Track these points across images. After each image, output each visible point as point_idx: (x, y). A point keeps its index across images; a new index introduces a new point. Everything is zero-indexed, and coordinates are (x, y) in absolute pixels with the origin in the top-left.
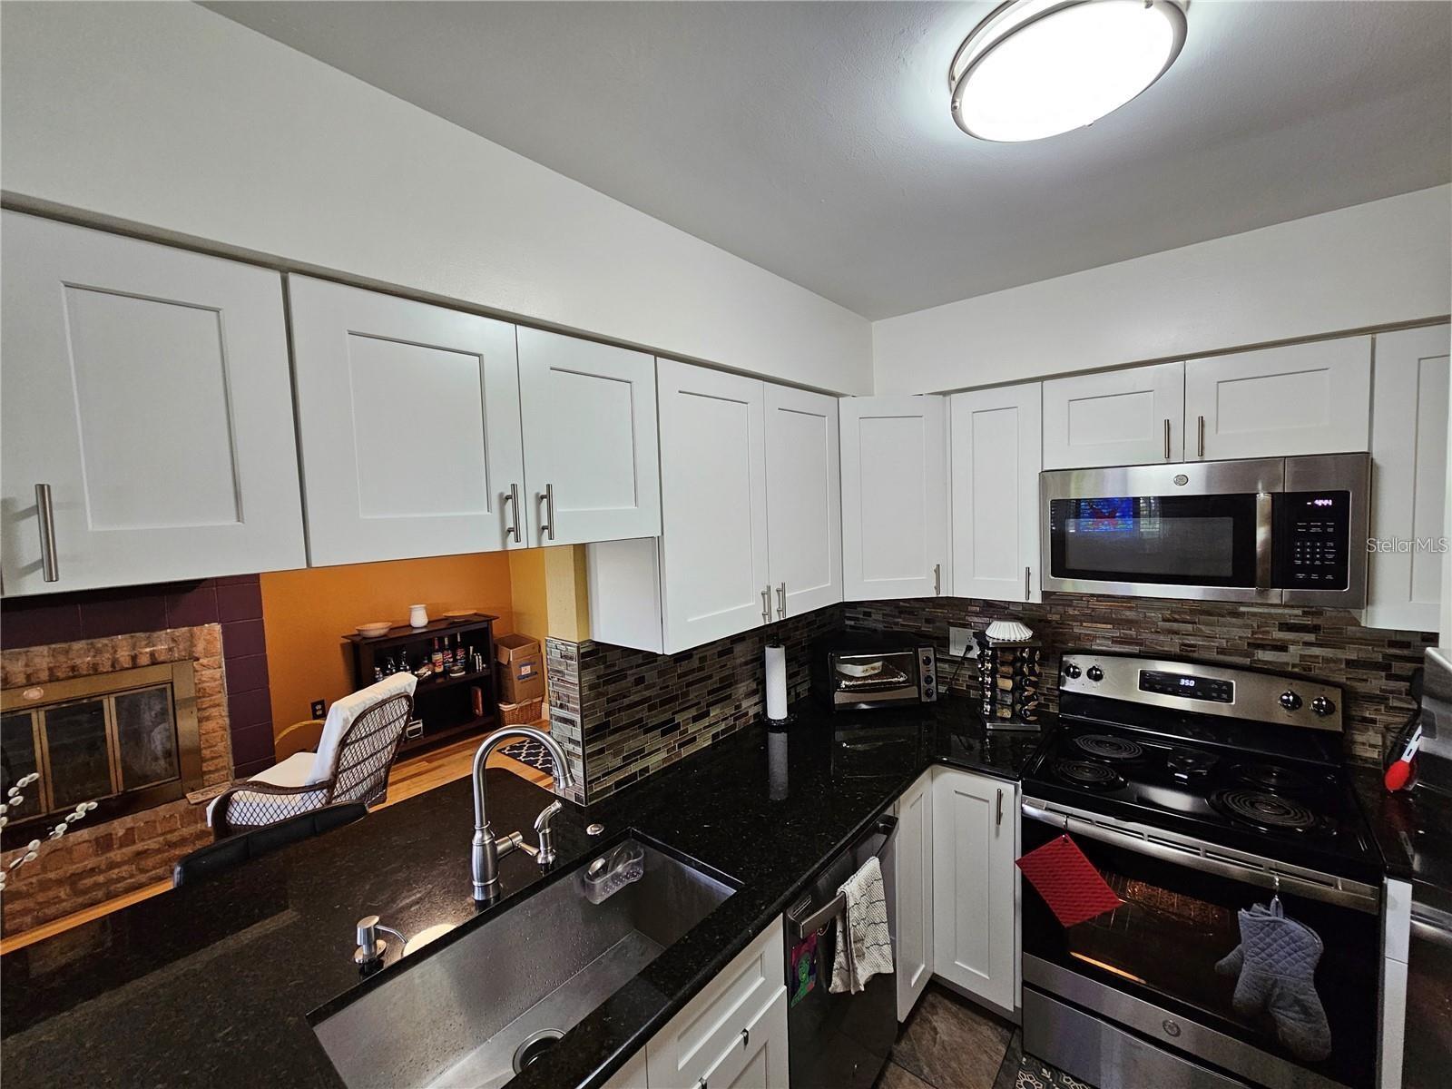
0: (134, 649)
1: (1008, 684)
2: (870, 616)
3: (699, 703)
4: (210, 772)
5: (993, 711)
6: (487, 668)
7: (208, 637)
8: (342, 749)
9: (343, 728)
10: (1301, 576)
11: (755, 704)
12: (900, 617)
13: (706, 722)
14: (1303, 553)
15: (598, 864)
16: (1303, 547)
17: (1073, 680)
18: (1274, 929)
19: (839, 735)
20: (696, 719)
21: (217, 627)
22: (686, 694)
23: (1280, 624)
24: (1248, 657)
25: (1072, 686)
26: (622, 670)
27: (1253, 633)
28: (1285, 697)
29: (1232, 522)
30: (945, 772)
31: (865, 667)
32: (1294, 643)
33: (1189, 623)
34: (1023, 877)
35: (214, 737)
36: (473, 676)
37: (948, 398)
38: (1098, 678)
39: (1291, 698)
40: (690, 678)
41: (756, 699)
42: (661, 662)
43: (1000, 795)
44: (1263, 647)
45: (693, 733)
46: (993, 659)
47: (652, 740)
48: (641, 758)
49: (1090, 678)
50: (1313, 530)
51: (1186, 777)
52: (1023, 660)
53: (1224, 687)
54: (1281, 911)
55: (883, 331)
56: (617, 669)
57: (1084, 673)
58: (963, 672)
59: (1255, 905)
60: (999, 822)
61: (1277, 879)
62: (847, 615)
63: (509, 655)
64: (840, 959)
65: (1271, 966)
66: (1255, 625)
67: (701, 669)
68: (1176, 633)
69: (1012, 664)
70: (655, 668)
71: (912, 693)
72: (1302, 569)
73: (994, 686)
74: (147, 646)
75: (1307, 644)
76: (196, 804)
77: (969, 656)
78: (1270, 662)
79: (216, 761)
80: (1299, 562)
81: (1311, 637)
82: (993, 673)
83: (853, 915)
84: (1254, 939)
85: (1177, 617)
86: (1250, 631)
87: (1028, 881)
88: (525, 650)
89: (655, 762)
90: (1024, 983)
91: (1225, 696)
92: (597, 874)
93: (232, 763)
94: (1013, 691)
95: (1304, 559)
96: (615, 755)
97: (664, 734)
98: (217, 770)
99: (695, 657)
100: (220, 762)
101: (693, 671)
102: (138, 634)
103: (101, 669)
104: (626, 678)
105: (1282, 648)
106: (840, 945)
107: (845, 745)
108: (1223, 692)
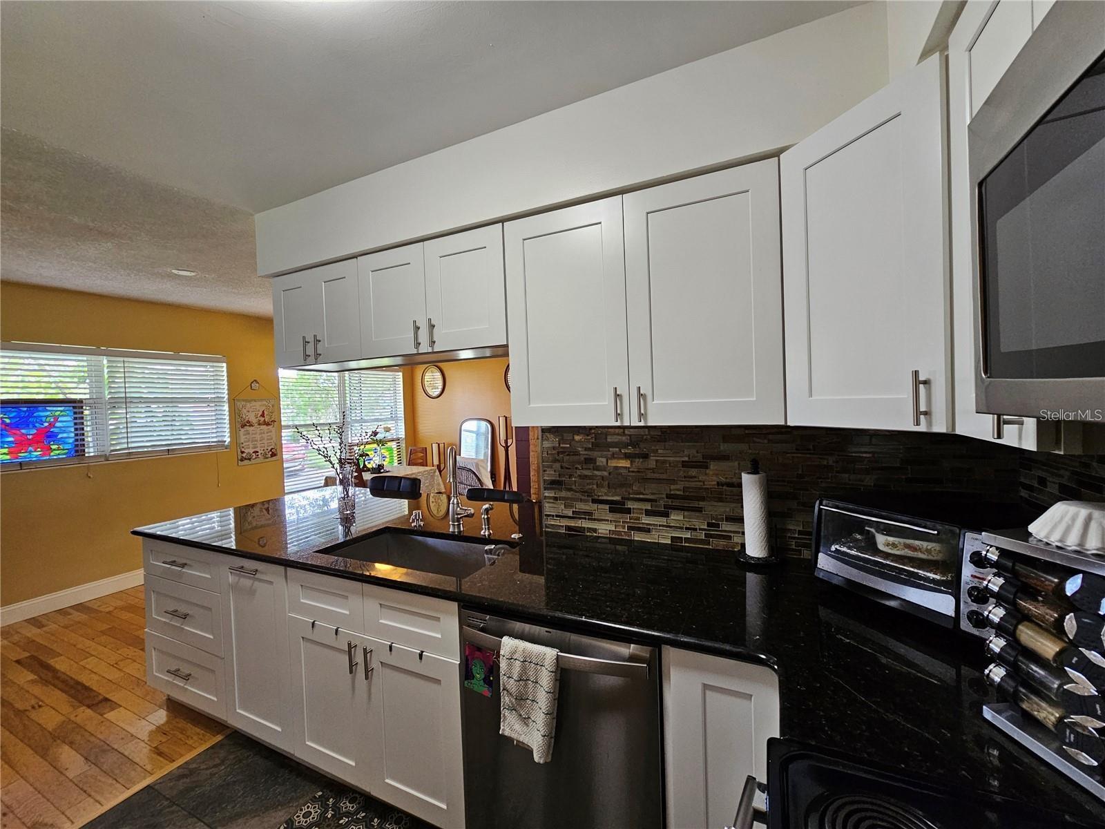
3: (655, 501)
13: (665, 521)
20: (649, 513)
45: (646, 524)
47: (602, 511)
89: (604, 529)
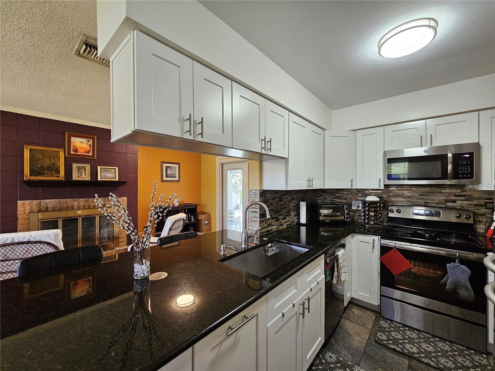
0: (104, 202)
1: (373, 214)
2: (326, 199)
3: (284, 214)
4: (121, 242)
5: (368, 222)
6: (195, 220)
7: (123, 201)
8: (170, 231)
9: (171, 224)
10: (461, 176)
11: (297, 219)
12: (336, 199)
13: (285, 220)
14: (461, 170)
15: (269, 245)
16: (461, 168)
17: (392, 214)
18: (457, 268)
19: (321, 229)
20: (283, 219)
21: (126, 198)
22: (281, 211)
23: (454, 195)
24: (445, 205)
25: (391, 215)
26: (268, 200)
27: (446, 198)
28: (456, 215)
29: (441, 163)
30: (355, 236)
31: (328, 210)
32: (458, 200)
33: (427, 196)
34: (381, 261)
35: (123, 231)
36: (191, 223)
37: (355, 132)
38: (400, 212)
39: (458, 215)
40: (282, 207)
41: (297, 217)
42: (276, 200)
43: (374, 240)
44: (449, 202)
45: (283, 223)
46: (368, 206)
48: (271, 226)
49: (397, 212)
50: (464, 163)
51: (428, 235)
52: (378, 206)
53: (438, 213)
54: (459, 263)
55: (336, 113)
56: (267, 199)
57: (395, 211)
58: (356, 214)
59: (451, 263)
60: (373, 248)
61: (458, 254)
62: (319, 199)
63: (201, 217)
64: (336, 273)
65: (456, 278)
66: (446, 196)
67: (285, 205)
68: (423, 199)
69: (374, 208)
70: (275, 201)
71: (342, 218)
72: (461, 174)
73: (369, 214)
74: (108, 202)
75: (462, 200)
76: (119, 250)
77: (358, 209)
78: (451, 206)
79: (122, 239)
80: (460, 172)
81: (463, 198)
82: (368, 210)
83: (340, 261)
84: (451, 271)
85: (423, 194)
86: (445, 197)
87: (382, 262)
88: (206, 216)
90: (381, 295)
91: (438, 215)
92: (270, 247)
93: (126, 240)
94: (374, 216)
95: (461, 171)
96: (266, 223)
97: (276, 221)
98: (122, 242)
99: (284, 201)
100: (124, 240)
101: (282, 205)
102: (106, 198)
103: (96, 207)
104: (268, 202)
105: (454, 201)
106: (336, 270)
107: (322, 232)
108: (438, 214)
